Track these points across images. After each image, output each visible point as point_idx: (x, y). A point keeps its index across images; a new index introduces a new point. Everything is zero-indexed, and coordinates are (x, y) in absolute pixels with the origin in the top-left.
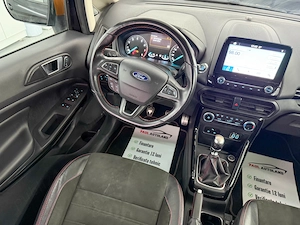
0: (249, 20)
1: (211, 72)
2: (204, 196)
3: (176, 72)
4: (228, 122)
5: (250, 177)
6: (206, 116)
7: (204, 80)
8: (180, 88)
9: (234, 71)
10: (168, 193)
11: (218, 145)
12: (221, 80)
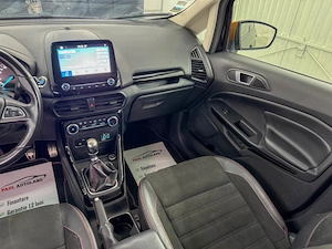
0: (67, 28)
1: (52, 83)
2: (104, 203)
3: (13, 95)
4: (94, 126)
5: (138, 170)
6: (70, 129)
7: (49, 93)
8: (25, 105)
9: (74, 74)
10: (66, 222)
11: (93, 148)
12: (66, 87)
